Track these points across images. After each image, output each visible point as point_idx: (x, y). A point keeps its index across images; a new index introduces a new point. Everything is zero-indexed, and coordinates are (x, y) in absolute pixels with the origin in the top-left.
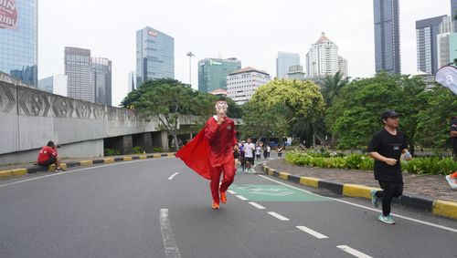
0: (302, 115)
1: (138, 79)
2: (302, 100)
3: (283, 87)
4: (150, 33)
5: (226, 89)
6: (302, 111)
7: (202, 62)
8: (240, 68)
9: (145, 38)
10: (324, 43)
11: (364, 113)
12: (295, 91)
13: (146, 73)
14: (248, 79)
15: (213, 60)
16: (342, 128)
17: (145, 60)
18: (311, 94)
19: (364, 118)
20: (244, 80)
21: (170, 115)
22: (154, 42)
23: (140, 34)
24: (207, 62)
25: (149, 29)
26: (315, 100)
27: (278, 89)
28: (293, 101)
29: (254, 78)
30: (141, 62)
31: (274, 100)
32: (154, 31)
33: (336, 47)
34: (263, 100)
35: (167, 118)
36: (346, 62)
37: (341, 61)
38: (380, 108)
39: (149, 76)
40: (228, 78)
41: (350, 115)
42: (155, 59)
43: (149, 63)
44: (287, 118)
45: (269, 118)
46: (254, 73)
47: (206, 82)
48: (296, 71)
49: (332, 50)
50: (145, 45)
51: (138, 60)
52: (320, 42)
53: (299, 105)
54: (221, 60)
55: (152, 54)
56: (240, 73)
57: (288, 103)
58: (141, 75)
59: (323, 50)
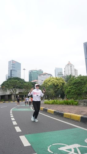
0: (59, 88)
1: (9, 77)
2: (59, 83)
3: (53, 79)
4: (13, 62)
5: (38, 80)
6: (59, 87)
7: (30, 71)
8: (43, 73)
9: (11, 63)
10: (70, 65)
11: (74, 88)
12: (56, 81)
13: (11, 75)
14: (45, 76)
15: (34, 70)
16: (68, 92)
17: (11, 70)
18: (62, 81)
19: (74, 89)
20: (43, 77)
21: (13, 89)
22: (14, 65)
23: (10, 62)
24: (32, 71)
25: (13, 61)
26: (63, 84)
27: (51, 80)
28: (56, 84)
29: (47, 76)
30: (10, 71)
31: (50, 84)
32: (14, 61)
33: (74, 66)
34: (46, 84)
35: (12, 90)
36: (77, 70)
37: (75, 70)
38: (78, 86)
39: (12, 76)
40: (38, 76)
41: (70, 88)
42: (14, 70)
43: (12, 71)
44: (54, 89)
45: (47, 89)
46: (47, 75)
47: (32, 78)
48: (60, 74)
49: (72, 67)
50: (11, 66)
51: (9, 71)
52: (68, 64)
53: (58, 85)
54: (36, 71)
55: (14, 69)
56: (42, 75)
57: (54, 85)
58: (10, 75)
59: (69, 67)
